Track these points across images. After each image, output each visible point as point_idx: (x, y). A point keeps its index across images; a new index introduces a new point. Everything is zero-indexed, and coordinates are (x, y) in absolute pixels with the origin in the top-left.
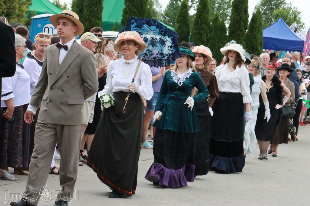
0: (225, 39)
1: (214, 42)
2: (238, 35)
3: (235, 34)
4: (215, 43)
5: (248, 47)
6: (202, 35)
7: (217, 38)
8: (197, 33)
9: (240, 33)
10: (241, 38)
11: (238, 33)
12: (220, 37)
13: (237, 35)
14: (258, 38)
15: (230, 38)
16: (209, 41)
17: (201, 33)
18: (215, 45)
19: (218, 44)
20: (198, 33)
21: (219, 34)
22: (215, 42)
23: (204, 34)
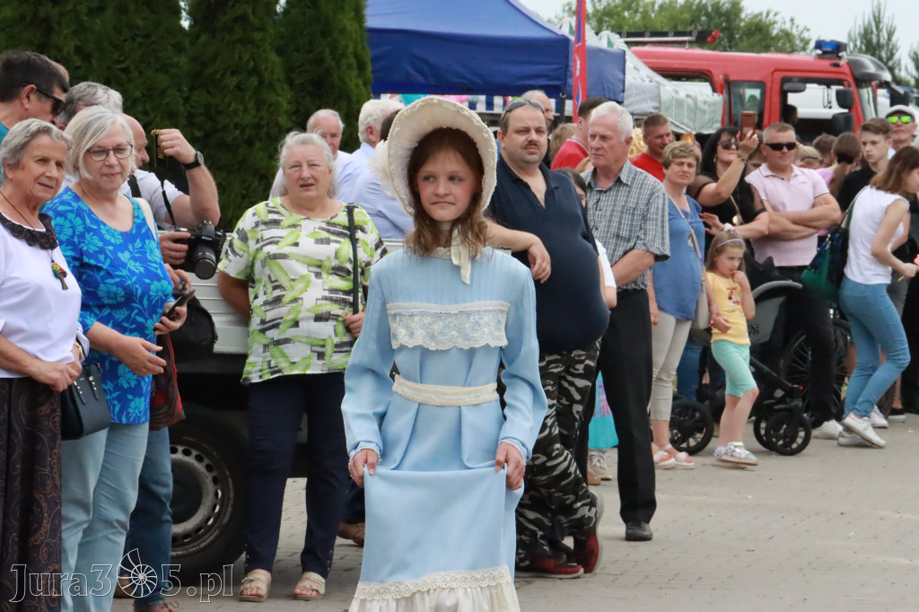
0: (174, 46)
1: (119, 62)
2: (242, 19)
3: (225, 18)
4: (126, 70)
5: (298, 82)
6: (49, 30)
7: (134, 39)
8: (23, 18)
9: (250, 11)
10: (257, 36)
11: (239, 12)
12: (147, 36)
13: (236, 20)
14: (343, 31)
15: (198, 37)
16: (94, 62)
17: (46, 20)
18: (124, 77)
19: (140, 73)
20: (28, 19)
21: (140, 22)
22: (124, 65)
23: (59, 24)
